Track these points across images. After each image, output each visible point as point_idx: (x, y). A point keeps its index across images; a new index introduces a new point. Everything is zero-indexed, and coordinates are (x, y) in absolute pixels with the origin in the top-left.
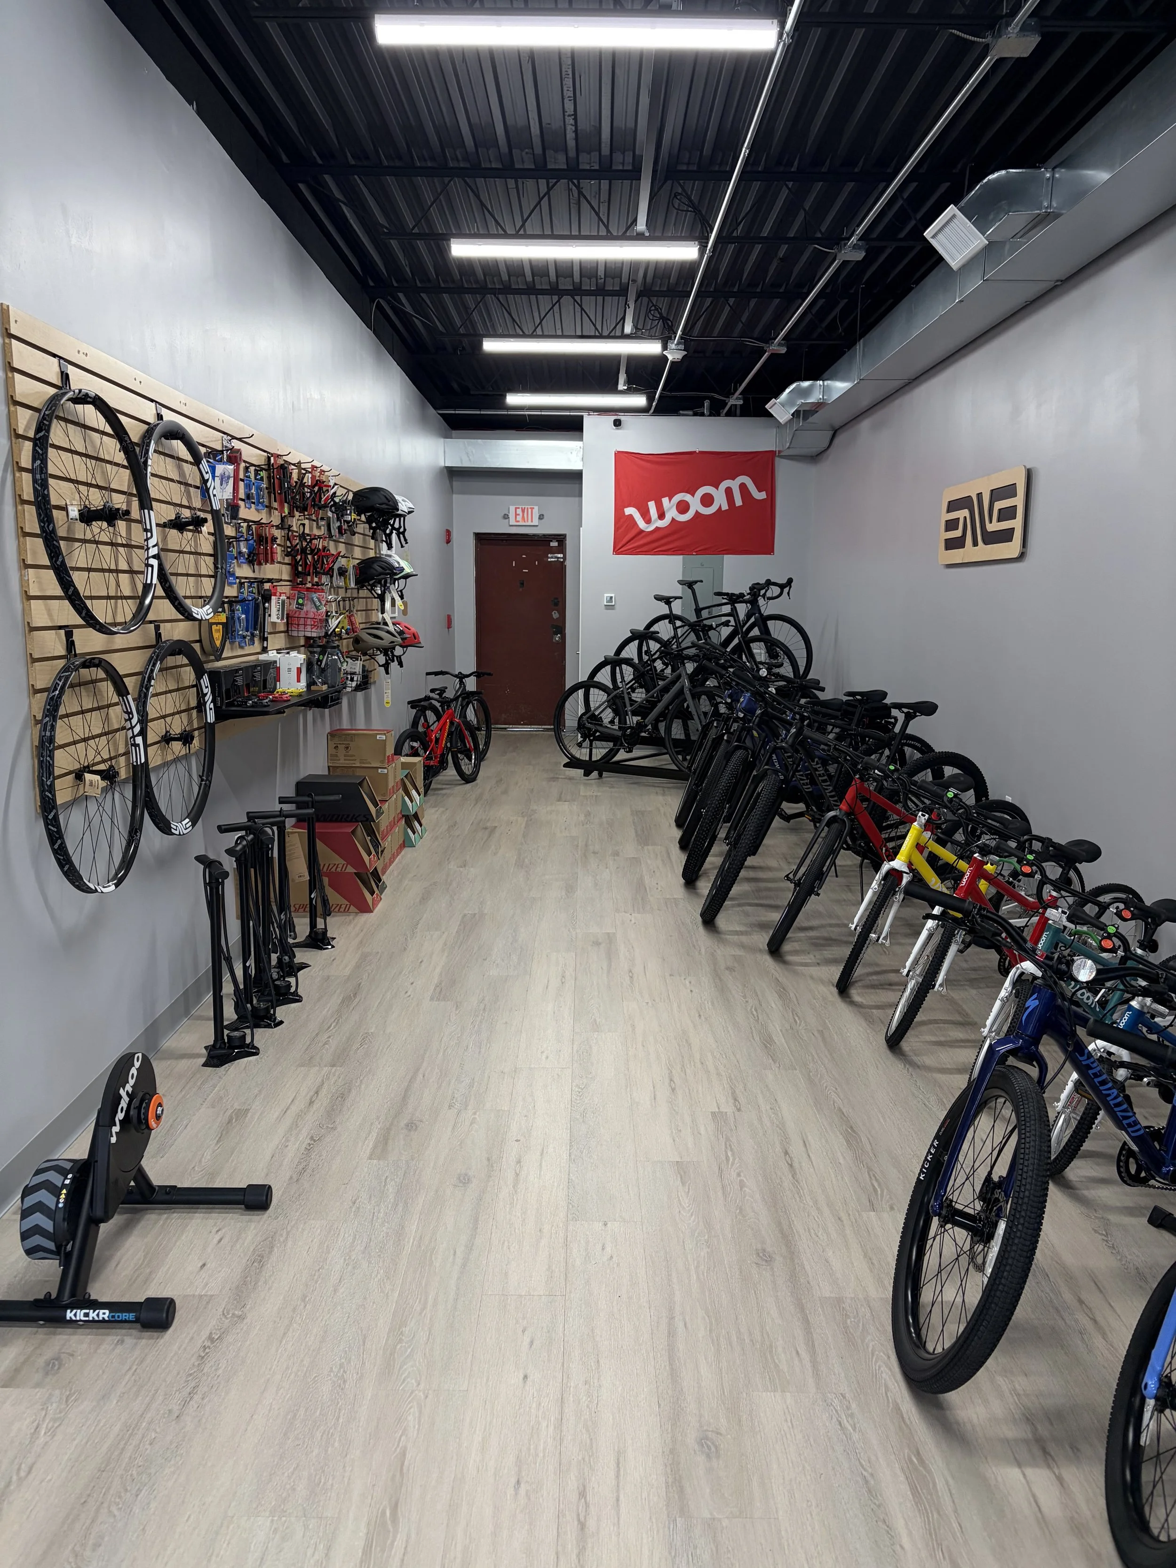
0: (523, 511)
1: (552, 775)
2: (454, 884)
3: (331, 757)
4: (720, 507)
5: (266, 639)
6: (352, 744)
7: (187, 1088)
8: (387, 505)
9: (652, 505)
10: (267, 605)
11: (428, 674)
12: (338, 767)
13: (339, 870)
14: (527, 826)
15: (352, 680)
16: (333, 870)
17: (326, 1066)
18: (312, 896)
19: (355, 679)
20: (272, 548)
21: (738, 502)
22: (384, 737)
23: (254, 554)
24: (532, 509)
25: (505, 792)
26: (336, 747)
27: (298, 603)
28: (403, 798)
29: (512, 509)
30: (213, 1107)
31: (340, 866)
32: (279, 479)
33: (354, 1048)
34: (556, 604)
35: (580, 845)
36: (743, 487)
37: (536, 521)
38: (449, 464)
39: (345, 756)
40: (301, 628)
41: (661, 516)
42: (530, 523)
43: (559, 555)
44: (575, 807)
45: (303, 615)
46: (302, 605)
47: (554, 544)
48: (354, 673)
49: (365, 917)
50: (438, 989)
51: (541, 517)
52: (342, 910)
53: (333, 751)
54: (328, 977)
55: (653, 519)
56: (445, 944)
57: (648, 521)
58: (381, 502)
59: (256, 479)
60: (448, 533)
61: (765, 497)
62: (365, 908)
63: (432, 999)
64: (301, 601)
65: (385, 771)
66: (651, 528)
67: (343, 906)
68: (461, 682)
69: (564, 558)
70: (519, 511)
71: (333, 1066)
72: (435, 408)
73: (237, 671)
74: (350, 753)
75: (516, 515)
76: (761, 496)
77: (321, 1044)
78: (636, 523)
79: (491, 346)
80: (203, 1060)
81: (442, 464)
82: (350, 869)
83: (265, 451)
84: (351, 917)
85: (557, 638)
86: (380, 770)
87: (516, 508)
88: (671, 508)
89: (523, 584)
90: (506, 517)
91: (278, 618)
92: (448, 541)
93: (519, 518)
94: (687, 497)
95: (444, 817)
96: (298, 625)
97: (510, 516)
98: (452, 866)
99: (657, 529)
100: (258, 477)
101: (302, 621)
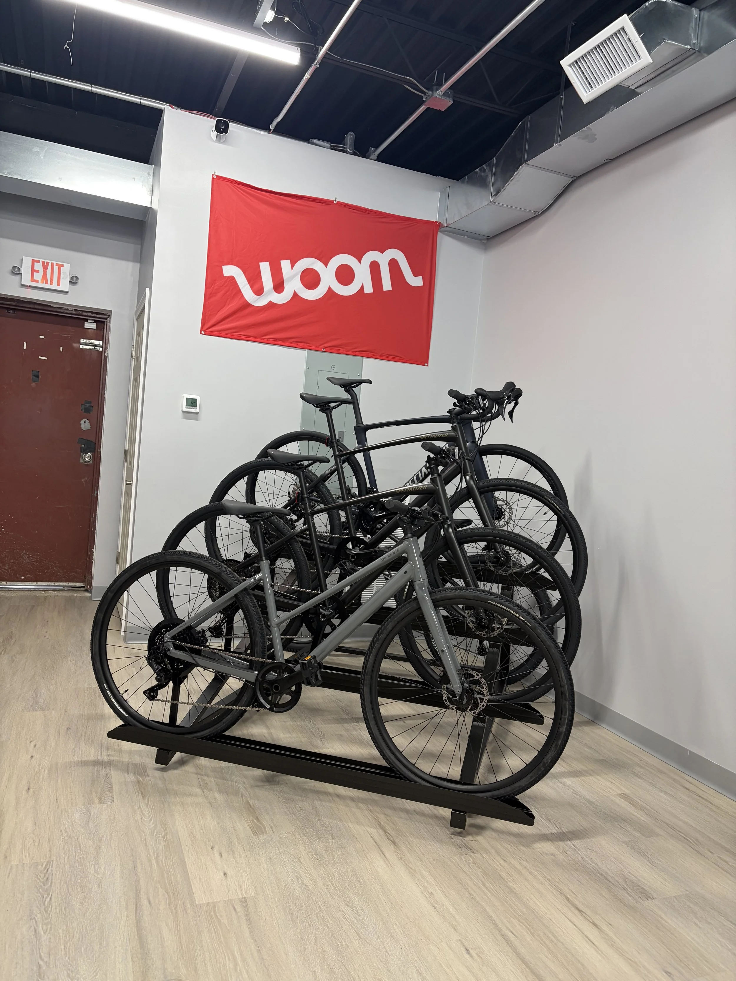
0: (45, 267)
4: (362, 288)
9: (265, 268)
21: (387, 285)
24: (60, 266)
34: (88, 410)
36: (393, 264)
37: (65, 285)
41: (279, 287)
42: (55, 287)
43: (97, 342)
47: (90, 325)
51: (74, 281)
55: (266, 289)
57: (259, 291)
61: (421, 284)
66: (260, 302)
69: (105, 347)
70: (38, 266)
75: (33, 271)
76: (416, 281)
78: (239, 291)
85: (88, 457)
87: (33, 262)
88: (294, 276)
90: (16, 271)
93: (38, 276)
94: (317, 265)
97: (23, 271)
99: (271, 305)
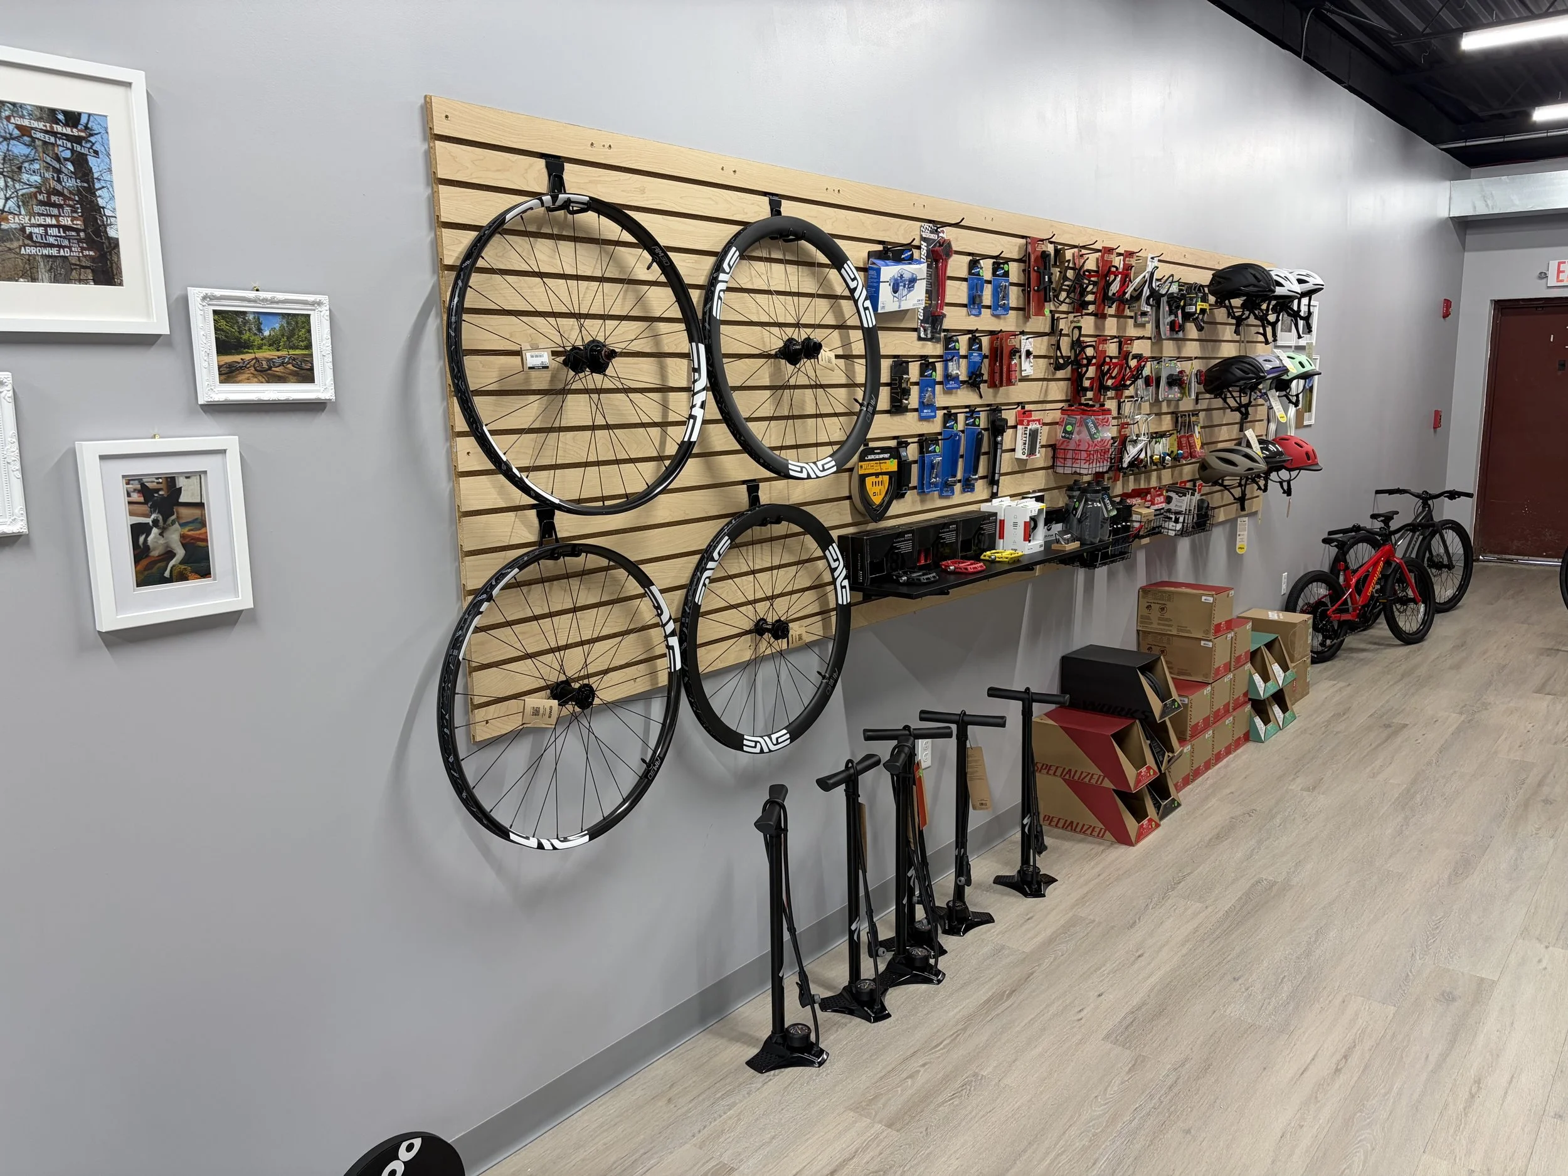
1: (1550, 644)
2: (1278, 821)
3: (1142, 619)
5: (997, 483)
6: (1169, 605)
7: (701, 1098)
8: (1255, 286)
10: (999, 439)
11: (1378, 492)
12: (1149, 633)
13: (1093, 781)
14: (1459, 730)
15: (1177, 521)
16: (1087, 780)
17: (880, 1122)
18: (1025, 822)
19: (1181, 519)
20: (1009, 365)
22: (1211, 600)
23: (976, 375)
25: (1457, 667)
26: (1149, 607)
27: (1065, 431)
28: (1251, 676)
29: (1554, 265)
30: (701, 1148)
31: (1096, 777)
32: (1038, 272)
33: (940, 1099)
35: (1528, 781)
38: (1455, 213)
39: (1160, 619)
40: (1069, 463)
44: (1559, 707)
45: (1072, 446)
46: (1071, 433)
48: (1180, 513)
49: (1122, 849)
50: (1129, 1020)
52: (1095, 834)
53: (1145, 612)
54: (1003, 947)
56: (1196, 930)
58: (1246, 283)
59: (994, 274)
60: (1447, 304)
62: (1124, 839)
63: (1107, 1037)
64: (1069, 428)
65: (1210, 644)
67: (1097, 830)
68: (1425, 504)
71: (890, 1125)
72: (1434, 143)
73: (901, 534)
74: (1167, 616)
77: (904, 1075)
79: (1473, 42)
80: (753, 1051)
81: (1443, 213)
82: (1108, 784)
83: (1023, 237)
84: (1102, 848)
86: (1202, 643)
89: (1564, 365)
91: (1024, 453)
92: (1446, 315)
95: (1337, 698)
96: (1065, 459)
98: (1296, 786)
100: (1000, 272)
101: (1070, 455)
